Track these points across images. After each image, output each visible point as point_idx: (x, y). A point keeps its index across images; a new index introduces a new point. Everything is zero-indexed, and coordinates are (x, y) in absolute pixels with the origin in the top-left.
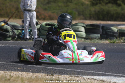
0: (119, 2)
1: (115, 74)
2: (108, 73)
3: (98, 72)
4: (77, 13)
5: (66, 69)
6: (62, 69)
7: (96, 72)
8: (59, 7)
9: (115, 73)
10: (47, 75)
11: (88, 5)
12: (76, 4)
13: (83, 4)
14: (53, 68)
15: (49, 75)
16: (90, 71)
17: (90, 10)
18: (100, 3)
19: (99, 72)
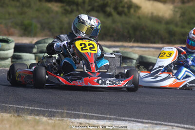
0: (108, 9)
1: (123, 118)
2: (110, 116)
3: (94, 114)
4: (39, 26)
5: (39, 109)
6: (33, 108)
7: (90, 114)
8: (9, 14)
9: (123, 116)
10: (11, 116)
11: (57, 12)
12: (37, 10)
13: (48, 11)
14: (17, 106)
15: (14, 116)
16: (79, 112)
17: (61, 22)
18: (78, 10)
19: (96, 115)
